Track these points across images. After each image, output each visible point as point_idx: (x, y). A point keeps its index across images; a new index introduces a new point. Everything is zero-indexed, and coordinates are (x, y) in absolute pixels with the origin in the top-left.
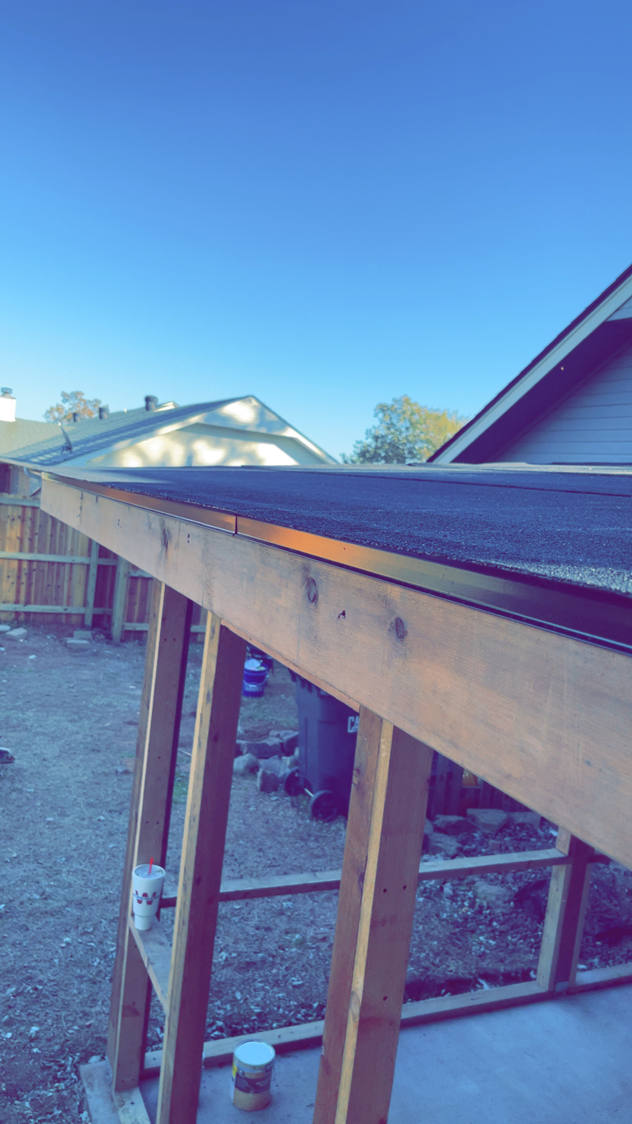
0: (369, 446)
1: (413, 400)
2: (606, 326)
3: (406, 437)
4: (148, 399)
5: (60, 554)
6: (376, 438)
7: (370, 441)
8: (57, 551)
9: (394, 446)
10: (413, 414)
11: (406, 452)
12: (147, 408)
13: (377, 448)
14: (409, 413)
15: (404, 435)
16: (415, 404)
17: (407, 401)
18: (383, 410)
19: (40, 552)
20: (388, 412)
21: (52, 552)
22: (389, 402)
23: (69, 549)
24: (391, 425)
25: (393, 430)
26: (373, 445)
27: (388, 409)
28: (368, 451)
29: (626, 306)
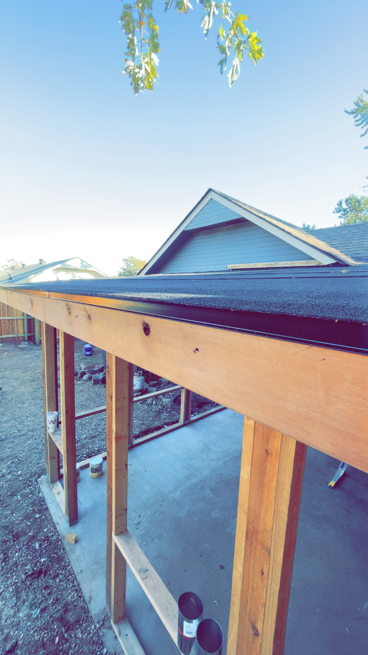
0: (122, 272)
1: (134, 257)
2: (184, 232)
3: (133, 269)
4: (40, 260)
5: (12, 316)
6: (124, 270)
7: (122, 271)
8: (10, 315)
9: (130, 272)
10: (135, 261)
11: (134, 273)
12: (41, 264)
13: (124, 273)
14: (133, 261)
15: (133, 268)
16: (135, 258)
17: (132, 257)
18: (125, 261)
19: (3, 316)
20: (127, 261)
21: (9, 316)
22: (127, 258)
23: (15, 314)
24: (128, 265)
25: (129, 267)
26: (123, 272)
27: (127, 260)
28: (121, 274)
29: (189, 226)
